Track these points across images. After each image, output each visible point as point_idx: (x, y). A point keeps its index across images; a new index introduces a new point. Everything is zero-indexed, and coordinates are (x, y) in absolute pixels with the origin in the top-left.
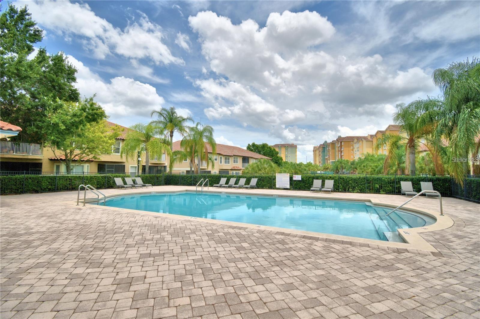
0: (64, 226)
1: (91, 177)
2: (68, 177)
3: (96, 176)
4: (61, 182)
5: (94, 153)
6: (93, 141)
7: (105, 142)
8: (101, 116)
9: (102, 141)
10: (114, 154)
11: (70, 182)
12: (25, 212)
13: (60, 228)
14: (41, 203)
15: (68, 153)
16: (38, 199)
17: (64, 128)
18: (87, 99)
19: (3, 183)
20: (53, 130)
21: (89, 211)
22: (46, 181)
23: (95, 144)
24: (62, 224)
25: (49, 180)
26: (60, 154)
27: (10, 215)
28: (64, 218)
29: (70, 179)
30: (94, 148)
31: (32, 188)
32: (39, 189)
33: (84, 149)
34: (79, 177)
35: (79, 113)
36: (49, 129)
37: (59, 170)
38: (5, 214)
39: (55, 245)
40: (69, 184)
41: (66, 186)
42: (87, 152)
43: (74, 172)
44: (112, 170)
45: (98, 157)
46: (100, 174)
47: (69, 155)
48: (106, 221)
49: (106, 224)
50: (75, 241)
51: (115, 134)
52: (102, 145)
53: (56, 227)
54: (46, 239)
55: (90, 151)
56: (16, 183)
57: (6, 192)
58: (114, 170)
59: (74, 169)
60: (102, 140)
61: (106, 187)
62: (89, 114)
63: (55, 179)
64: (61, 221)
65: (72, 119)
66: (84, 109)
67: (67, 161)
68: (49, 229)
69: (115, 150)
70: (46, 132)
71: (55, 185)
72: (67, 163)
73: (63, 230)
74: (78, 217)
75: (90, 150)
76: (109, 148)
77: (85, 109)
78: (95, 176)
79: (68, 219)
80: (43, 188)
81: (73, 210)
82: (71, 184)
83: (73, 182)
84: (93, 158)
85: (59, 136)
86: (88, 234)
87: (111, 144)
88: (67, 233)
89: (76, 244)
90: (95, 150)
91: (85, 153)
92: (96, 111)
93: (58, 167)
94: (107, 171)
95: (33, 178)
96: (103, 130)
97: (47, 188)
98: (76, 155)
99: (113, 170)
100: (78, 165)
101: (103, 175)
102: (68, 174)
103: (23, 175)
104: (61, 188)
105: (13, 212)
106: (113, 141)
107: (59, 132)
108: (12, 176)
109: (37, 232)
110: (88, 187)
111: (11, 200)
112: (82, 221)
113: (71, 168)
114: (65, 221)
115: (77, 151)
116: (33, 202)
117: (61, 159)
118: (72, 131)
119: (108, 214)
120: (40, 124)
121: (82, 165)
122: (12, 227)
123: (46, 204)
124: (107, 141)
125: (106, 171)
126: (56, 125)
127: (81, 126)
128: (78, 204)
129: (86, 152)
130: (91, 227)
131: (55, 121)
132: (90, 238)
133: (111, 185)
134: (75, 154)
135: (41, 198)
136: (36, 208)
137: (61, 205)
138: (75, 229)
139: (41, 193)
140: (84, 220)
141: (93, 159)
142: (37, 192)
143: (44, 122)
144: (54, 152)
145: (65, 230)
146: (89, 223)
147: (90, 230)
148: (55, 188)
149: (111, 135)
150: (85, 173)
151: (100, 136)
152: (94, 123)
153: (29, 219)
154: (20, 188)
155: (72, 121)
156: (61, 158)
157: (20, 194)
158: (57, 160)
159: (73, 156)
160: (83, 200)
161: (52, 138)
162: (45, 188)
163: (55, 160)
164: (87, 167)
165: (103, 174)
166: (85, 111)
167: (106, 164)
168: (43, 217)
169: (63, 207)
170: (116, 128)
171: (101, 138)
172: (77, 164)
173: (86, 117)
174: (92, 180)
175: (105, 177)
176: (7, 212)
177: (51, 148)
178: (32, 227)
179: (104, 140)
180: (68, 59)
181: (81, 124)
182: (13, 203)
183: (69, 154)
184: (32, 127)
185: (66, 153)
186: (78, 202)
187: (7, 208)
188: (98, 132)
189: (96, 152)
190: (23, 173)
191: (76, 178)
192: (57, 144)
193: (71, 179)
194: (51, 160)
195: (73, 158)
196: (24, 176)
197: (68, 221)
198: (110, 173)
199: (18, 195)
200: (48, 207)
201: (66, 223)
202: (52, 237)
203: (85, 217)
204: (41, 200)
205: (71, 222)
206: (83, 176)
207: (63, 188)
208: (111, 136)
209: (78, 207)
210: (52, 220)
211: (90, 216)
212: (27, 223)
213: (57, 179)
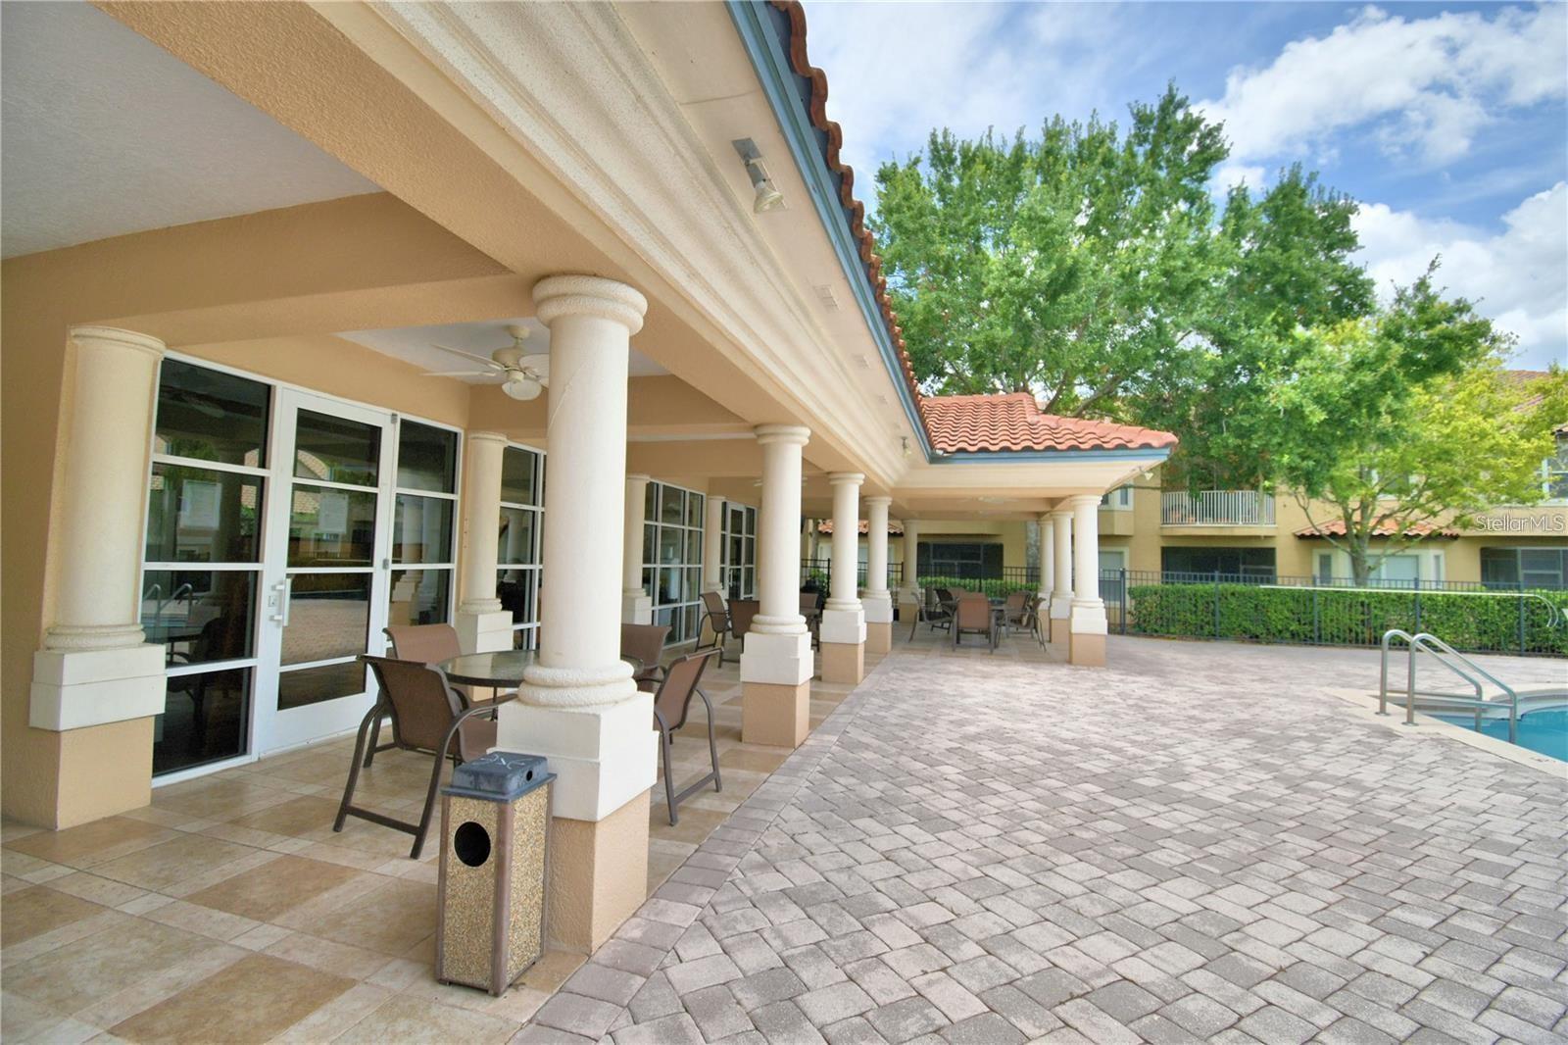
0: (1301, 805)
1: (1451, 603)
2: (1357, 595)
3: (1474, 598)
4: (1331, 612)
5: (1455, 501)
6: (1445, 455)
7: (1503, 453)
8: (1470, 342)
9: (1491, 449)
10: (1555, 501)
11: (1363, 613)
12: (1196, 702)
13: (1282, 810)
14: (1253, 681)
15: (1354, 510)
16: (1251, 662)
17: (1323, 416)
18: (1404, 291)
19: (1164, 603)
20: (1286, 433)
21: (1427, 755)
22: (1280, 607)
23: (1456, 464)
24: (1295, 787)
25: (1291, 604)
26: (1325, 516)
27: (1152, 705)
28: (1312, 762)
29: (1362, 604)
30: (1453, 483)
31: (1240, 626)
32: (1260, 630)
33: (1415, 492)
34: (1400, 597)
35: (1375, 351)
36: (1275, 433)
37: (1330, 570)
38: (1141, 698)
39: (1230, 902)
40: (1363, 621)
41: (1351, 631)
42: (1428, 502)
43: (1383, 576)
44: (1552, 572)
45: (1475, 518)
46: (1491, 588)
47: (1356, 517)
48: (1518, 841)
49: (1512, 862)
50: (1325, 916)
51: (1551, 408)
52: (1487, 468)
53: (1270, 800)
54: (1212, 849)
55: (1436, 497)
56: (1195, 606)
57: (1172, 630)
58: (1560, 573)
59: (1383, 568)
60: (1487, 444)
61: (1524, 646)
62: (1417, 345)
63: (1311, 600)
64: (1300, 773)
65: (1350, 380)
66: (1392, 334)
67: (1354, 539)
68: (1240, 797)
69: (1556, 483)
70: (1266, 445)
71: (1311, 623)
72: (1352, 546)
73: (1292, 824)
74: (1371, 774)
75: (1440, 490)
76: (1525, 475)
77: (1400, 328)
78: (1466, 598)
79: (1330, 770)
80: (1273, 630)
81: (1358, 734)
82: (1369, 623)
83: (1376, 616)
84: (1455, 523)
85: (1310, 451)
86: (1401, 895)
87: (1532, 457)
88: (1304, 844)
89: (1323, 938)
90: (1458, 488)
91: (1420, 506)
92: (1445, 324)
93: (1326, 562)
94: (1527, 576)
95: (1243, 594)
96: (1490, 402)
97: (1287, 629)
98: (1385, 516)
99: (1556, 576)
100: (1393, 555)
101: (1504, 594)
102: (1358, 584)
103: (1212, 585)
104: (1333, 636)
105: (1162, 696)
106: (1543, 443)
107: (1310, 436)
108: (1184, 587)
109: (1197, 800)
110: (1424, 641)
111: (1179, 656)
112: (1389, 799)
113: (1370, 563)
114: (1315, 775)
115: (1387, 502)
116: (1231, 672)
117: (1333, 535)
118: (1355, 425)
119: (1530, 798)
120: (1246, 421)
121: (1408, 552)
122: (1132, 750)
123: (1267, 686)
124: (1514, 444)
125: (1521, 578)
126: (1295, 412)
127: (1389, 398)
128: (1382, 711)
129: (1422, 500)
130: (1425, 850)
131: (1290, 400)
132: (1408, 932)
133: (1547, 639)
134: (1379, 512)
135: (1263, 662)
136: (1232, 695)
137: (1317, 701)
138: (1345, 835)
139: (1268, 643)
140: (1397, 799)
141: (1457, 530)
142: (1255, 638)
143: (1258, 411)
144: (1305, 510)
145: (1303, 825)
146: (1419, 825)
147: (1415, 871)
148: (1311, 631)
149: (1529, 416)
150: (1421, 586)
151: (1476, 429)
152: (1442, 381)
153: (1196, 733)
154: (1208, 623)
155: (1352, 390)
156: (1335, 529)
157: (1208, 640)
158: (1320, 537)
159: (1372, 522)
160: (1406, 695)
161: (1286, 459)
162: (1280, 627)
163: (1312, 537)
164: (1432, 561)
165: (1505, 589)
166: (1398, 340)
167: (1520, 548)
168: (1240, 734)
169: (1323, 711)
170: (1550, 383)
171: (1483, 435)
172: (1390, 551)
173: (1407, 361)
174: (1453, 614)
175: (1517, 604)
176: (1148, 692)
177: (1293, 498)
178: (1188, 769)
179: (1498, 444)
180: (1319, 177)
181: (1385, 392)
182: (1178, 665)
183: (1358, 512)
184: (1225, 435)
185: (1345, 510)
186: (1383, 699)
187: (1154, 678)
188: (1465, 415)
189: (1464, 496)
190: (1213, 579)
191: (1382, 600)
192: (1309, 481)
193: (1369, 605)
194: (1302, 537)
195: (1374, 528)
196: (1217, 588)
197: (1324, 780)
198: (1542, 588)
199: (1200, 644)
200: (1271, 701)
201: (1313, 792)
202: (1234, 844)
203: (1404, 781)
204: (1259, 667)
205: (1337, 791)
206: (1415, 595)
207: (1341, 635)
208: (1531, 424)
209: (1382, 721)
210: (1265, 758)
211: (1428, 783)
212: (1181, 750)
213: (1316, 600)
